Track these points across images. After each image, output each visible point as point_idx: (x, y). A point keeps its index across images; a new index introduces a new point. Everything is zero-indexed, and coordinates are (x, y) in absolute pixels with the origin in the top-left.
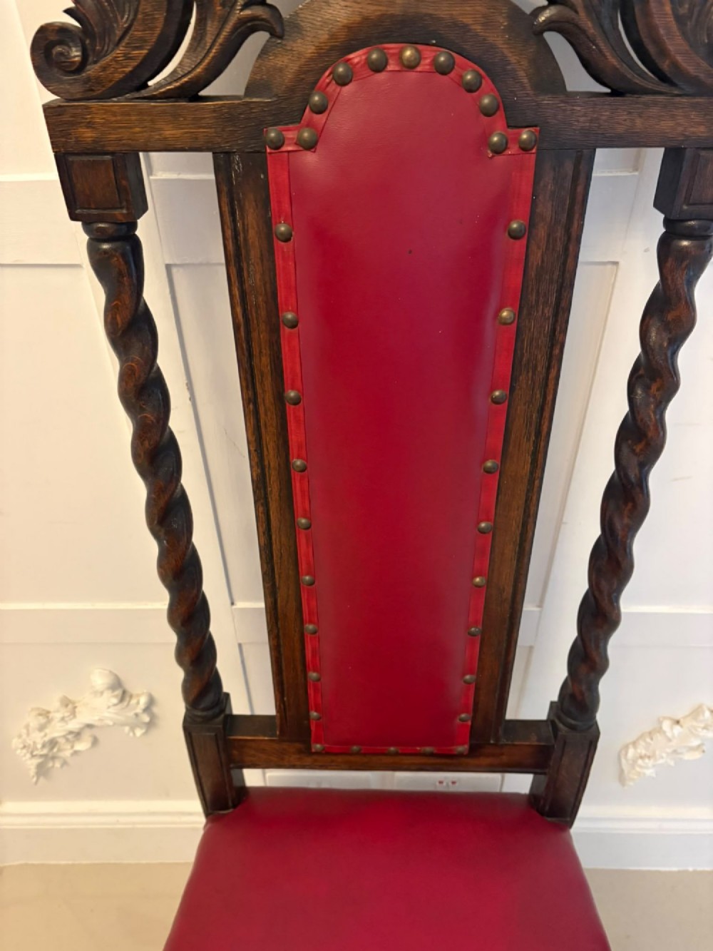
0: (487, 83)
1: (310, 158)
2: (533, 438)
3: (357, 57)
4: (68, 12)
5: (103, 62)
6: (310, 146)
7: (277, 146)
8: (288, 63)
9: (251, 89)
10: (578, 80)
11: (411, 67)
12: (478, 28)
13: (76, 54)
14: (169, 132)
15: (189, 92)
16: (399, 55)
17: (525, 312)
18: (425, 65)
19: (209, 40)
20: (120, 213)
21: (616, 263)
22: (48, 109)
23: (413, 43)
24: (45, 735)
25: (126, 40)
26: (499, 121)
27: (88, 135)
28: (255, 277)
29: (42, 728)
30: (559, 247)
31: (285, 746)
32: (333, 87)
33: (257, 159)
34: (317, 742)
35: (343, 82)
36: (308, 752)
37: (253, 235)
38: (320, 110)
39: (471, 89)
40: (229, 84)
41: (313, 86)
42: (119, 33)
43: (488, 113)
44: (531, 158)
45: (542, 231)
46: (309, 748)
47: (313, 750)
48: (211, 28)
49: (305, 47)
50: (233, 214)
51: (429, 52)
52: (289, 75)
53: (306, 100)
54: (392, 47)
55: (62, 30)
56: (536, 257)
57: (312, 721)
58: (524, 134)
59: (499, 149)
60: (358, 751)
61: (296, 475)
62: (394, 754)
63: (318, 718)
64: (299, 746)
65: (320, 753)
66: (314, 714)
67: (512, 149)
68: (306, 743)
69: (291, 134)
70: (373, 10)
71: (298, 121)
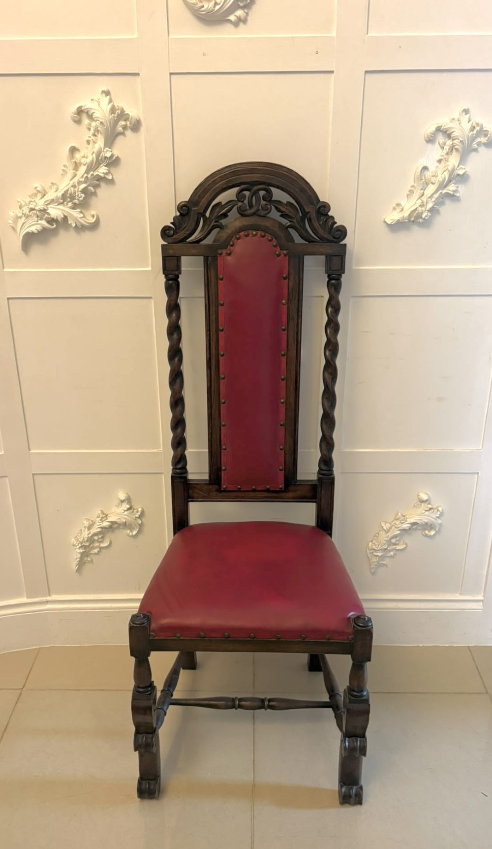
0: (274, 240)
1: (229, 258)
2: (296, 343)
3: (242, 234)
4: (172, 223)
5: (178, 235)
6: (229, 254)
7: (221, 254)
8: (225, 234)
9: (215, 242)
10: (298, 239)
11: (255, 235)
12: (271, 228)
13: (172, 232)
14: (193, 251)
15: (198, 242)
16: (252, 233)
17: (290, 301)
18: (259, 235)
19: (205, 230)
20: (177, 273)
21: (323, 297)
22: (163, 246)
23: (255, 230)
24: (90, 533)
25: (185, 229)
26: (278, 249)
27: (171, 252)
28: (212, 291)
29: (89, 528)
30: (297, 282)
31: (211, 487)
32: (236, 241)
33: (215, 258)
34: (224, 485)
35: (238, 239)
36: (220, 490)
37: (213, 280)
38: (232, 246)
39: (270, 241)
40: (208, 241)
41: (230, 240)
42: (183, 227)
43: (275, 246)
44: (287, 258)
45: (292, 278)
47: (222, 489)
48: (206, 227)
49: (228, 231)
50: (207, 272)
51: (259, 233)
52: (225, 238)
53: (229, 243)
54: (250, 231)
55: (170, 227)
56: (291, 285)
57: (222, 472)
58: (285, 252)
59: (279, 255)
60: (240, 489)
61: (221, 358)
62: (254, 490)
63: (225, 470)
64: (216, 487)
65: (225, 491)
66: (223, 468)
67: (282, 256)
68: (220, 485)
69: (224, 251)
70: (246, 223)
71: (226, 248)
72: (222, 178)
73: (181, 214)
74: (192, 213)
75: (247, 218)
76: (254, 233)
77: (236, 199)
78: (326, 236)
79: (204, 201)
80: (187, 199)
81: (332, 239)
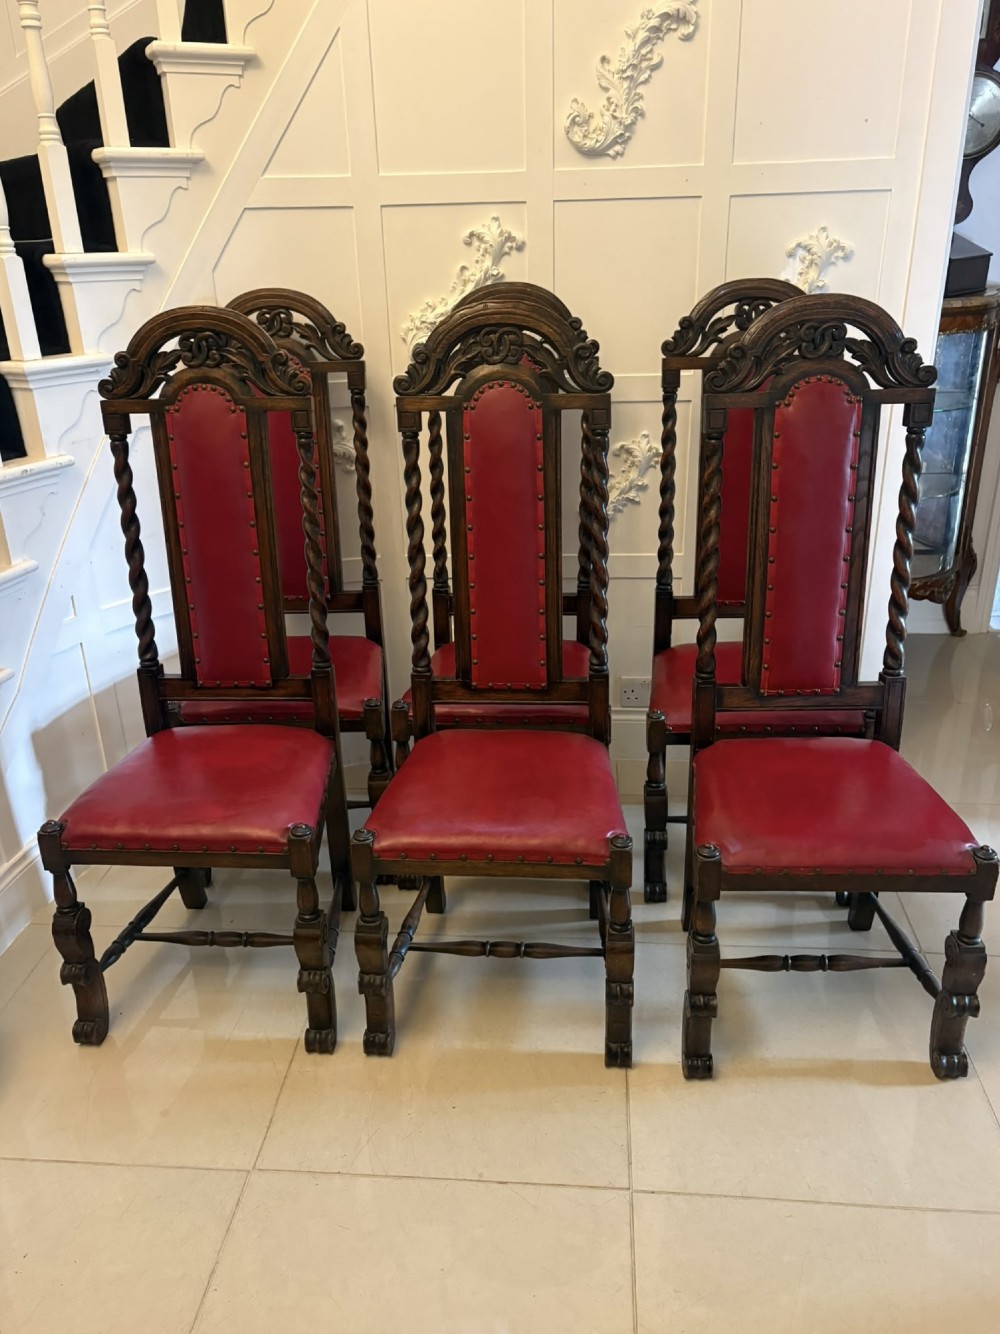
0: (227, 394)
1: (177, 414)
3: (190, 387)
5: (118, 389)
6: (177, 411)
7: (168, 413)
8: (171, 389)
9: (161, 396)
11: (205, 389)
13: (111, 387)
18: (208, 389)
20: (124, 432)
23: (204, 383)
26: (232, 403)
27: (114, 409)
30: (259, 441)
31: (186, 683)
32: (183, 395)
33: (163, 415)
36: (196, 687)
38: (180, 401)
39: (223, 394)
41: (178, 395)
43: (229, 401)
44: (244, 415)
45: (252, 437)
46: (196, 684)
49: (175, 385)
51: (209, 386)
52: (171, 392)
53: (177, 399)
55: (107, 381)
56: (252, 445)
57: (197, 666)
58: (241, 407)
59: (234, 412)
60: (219, 685)
61: (181, 530)
62: (236, 687)
63: (199, 662)
64: (192, 683)
65: (201, 688)
66: (197, 660)
67: (238, 411)
68: (195, 681)
69: (172, 408)
70: (192, 375)
71: (173, 404)
72: (162, 324)
73: (120, 367)
74: (130, 365)
75: (195, 370)
76: (204, 386)
77: (178, 348)
78: (286, 387)
79: (143, 352)
80: (125, 349)
81: (292, 390)
